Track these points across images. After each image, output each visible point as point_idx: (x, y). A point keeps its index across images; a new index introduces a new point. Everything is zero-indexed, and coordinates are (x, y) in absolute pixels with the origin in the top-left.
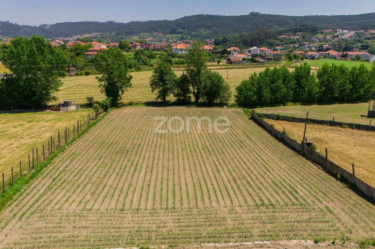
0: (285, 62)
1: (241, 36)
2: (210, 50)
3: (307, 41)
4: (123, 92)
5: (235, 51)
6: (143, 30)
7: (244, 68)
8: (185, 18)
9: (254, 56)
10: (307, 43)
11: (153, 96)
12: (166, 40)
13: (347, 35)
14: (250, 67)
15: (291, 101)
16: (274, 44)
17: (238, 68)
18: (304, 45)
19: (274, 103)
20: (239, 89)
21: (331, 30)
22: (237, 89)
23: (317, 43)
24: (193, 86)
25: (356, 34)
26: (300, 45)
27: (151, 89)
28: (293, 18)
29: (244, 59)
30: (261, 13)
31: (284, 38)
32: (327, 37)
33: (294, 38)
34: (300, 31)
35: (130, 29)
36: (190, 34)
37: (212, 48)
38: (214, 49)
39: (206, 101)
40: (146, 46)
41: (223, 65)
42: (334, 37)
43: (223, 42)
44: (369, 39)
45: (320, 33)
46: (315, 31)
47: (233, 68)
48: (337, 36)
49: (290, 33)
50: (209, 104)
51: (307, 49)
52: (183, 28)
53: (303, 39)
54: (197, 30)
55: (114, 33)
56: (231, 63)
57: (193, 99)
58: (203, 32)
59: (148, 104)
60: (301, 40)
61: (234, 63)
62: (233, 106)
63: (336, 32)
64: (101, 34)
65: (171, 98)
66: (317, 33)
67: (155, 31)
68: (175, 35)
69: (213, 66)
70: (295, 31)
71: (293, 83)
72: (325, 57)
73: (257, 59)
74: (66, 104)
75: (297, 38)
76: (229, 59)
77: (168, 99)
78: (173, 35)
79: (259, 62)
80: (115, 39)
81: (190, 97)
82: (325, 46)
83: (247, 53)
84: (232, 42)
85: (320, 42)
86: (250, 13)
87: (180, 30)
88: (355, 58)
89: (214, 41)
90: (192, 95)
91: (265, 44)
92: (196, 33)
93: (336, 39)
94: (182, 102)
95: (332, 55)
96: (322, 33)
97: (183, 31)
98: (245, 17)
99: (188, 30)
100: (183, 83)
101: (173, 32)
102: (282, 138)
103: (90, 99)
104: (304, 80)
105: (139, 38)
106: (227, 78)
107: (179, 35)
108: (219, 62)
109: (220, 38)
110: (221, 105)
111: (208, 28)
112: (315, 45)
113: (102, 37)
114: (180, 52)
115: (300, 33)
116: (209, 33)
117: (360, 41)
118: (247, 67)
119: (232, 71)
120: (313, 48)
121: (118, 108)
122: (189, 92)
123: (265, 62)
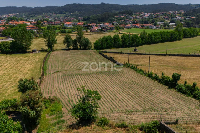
0: (115, 31)
1: (97, 16)
2: (82, 25)
3: (128, 19)
4: (54, 46)
5: (94, 26)
6: (44, 12)
7: (98, 34)
8: (67, 5)
9: (102, 28)
10: (128, 20)
11: (65, 47)
12: (57, 17)
13: (146, 15)
14: (100, 33)
16: (112, 20)
17: (95, 34)
18: (126, 20)
20: (95, 44)
21: (139, 13)
22: (94, 43)
23: (132, 20)
24: (79, 43)
25: (150, 15)
26: (125, 21)
27: (63, 44)
28: (122, 6)
29: (97, 30)
30: (106, 3)
31: (117, 17)
32: (137, 17)
33: (122, 17)
34: (125, 14)
35: (36, 11)
36: (70, 14)
37: (83, 24)
38: (84, 24)
40: (50, 23)
41: (89, 33)
42: (140, 16)
43: (88, 19)
44: (155, 17)
45: (134, 14)
46: (132, 13)
48: (142, 16)
49: (120, 15)
50: (85, 49)
51: (128, 23)
52: (66, 11)
53: (126, 17)
54: (74, 12)
55: (27, 13)
56: (92, 32)
57: (79, 47)
58: (77, 13)
59: (63, 50)
60: (125, 18)
61: (94, 32)
62: (93, 49)
63: (142, 14)
64: (20, 14)
66: (133, 14)
67: (51, 12)
68: (62, 15)
69: (85, 33)
70: (123, 13)
72: (134, 27)
73: (103, 29)
74: (35, 51)
75: (124, 17)
76: (91, 30)
77: (70, 48)
78: (61, 14)
79: (104, 31)
80: (28, 17)
82: (136, 21)
83: (99, 27)
84: (92, 19)
85: (134, 19)
86: (101, 3)
87: (64, 12)
88: (147, 27)
89: (84, 19)
91: (108, 20)
92: (73, 13)
93: (141, 17)
94: (75, 48)
95: (137, 26)
96: (135, 14)
97: (66, 12)
98: (98, 5)
99: (69, 12)
100: (75, 42)
101: (61, 13)
102: (106, 57)
105: (42, 16)
106: (91, 39)
107: (64, 15)
108: (87, 31)
109: (86, 17)
110: (89, 49)
111: (80, 11)
112: (131, 20)
113: (20, 15)
114: (68, 26)
115: (125, 15)
116: (81, 14)
117: (151, 19)
118: (99, 34)
119: (93, 35)
120: (131, 22)
121: (53, 51)
122: (77, 45)
123: (107, 31)
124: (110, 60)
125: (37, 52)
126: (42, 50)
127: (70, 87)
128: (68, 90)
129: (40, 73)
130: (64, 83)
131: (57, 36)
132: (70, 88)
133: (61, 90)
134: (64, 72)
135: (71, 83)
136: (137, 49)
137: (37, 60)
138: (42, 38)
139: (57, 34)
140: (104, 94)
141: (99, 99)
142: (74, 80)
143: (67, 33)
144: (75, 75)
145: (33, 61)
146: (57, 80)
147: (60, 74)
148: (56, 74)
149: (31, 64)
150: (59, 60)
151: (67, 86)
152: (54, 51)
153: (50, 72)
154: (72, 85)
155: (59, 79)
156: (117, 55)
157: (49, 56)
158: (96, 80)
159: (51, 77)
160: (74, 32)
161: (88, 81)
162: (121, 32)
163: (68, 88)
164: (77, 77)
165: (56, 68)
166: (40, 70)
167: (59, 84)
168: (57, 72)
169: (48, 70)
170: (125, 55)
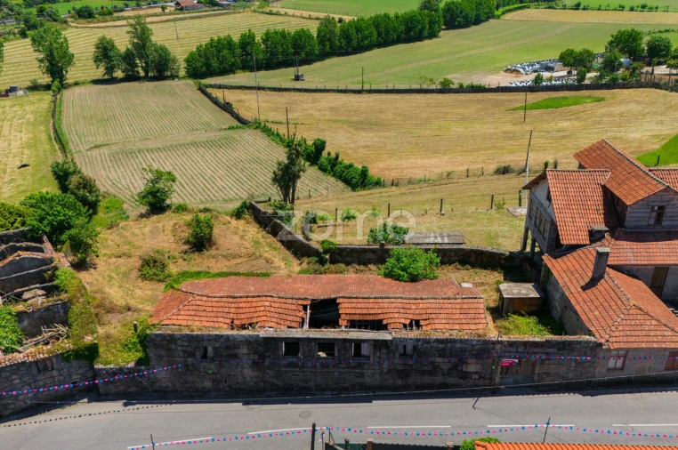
0: (258, 4)
4: (67, 72)
7: (200, 17)
11: (100, 73)
14: (209, 16)
15: (240, 69)
19: (223, 72)
22: (185, 60)
24: (140, 60)
27: (94, 67)
29: (199, 2)
39: (156, 74)
41: (171, 14)
47: (185, 19)
50: (160, 77)
56: (182, 9)
57: (142, 74)
59: (96, 82)
61: (186, 9)
62: (183, 78)
65: (119, 74)
69: (156, 15)
71: (238, 51)
74: (13, 90)
76: (178, 3)
77: (115, 75)
79: (222, 6)
81: (138, 72)
90: (140, 69)
94: (131, 77)
100: (128, 58)
103: (34, 82)
104: (249, 47)
106: (177, 39)
108: (163, 8)
110: (173, 77)
121: (66, 88)
122: (137, 66)
123: (229, 5)
124: (225, 110)
125: (21, 93)
126: (35, 88)
127: (130, 174)
128: (128, 180)
129: (55, 151)
130: (117, 169)
131: (66, 29)
132: (131, 177)
133: (114, 181)
134: (113, 147)
135: (132, 169)
136: (302, 75)
137: (31, 117)
138: (17, 39)
139: (65, 22)
140: (194, 182)
141: (174, 181)
142: (138, 162)
143: (97, 16)
144: (139, 152)
145: (21, 121)
146: (100, 164)
147: (105, 151)
148: (95, 153)
149: (19, 129)
150: (91, 117)
151: (125, 174)
152: (69, 86)
153: (78, 149)
154: (134, 173)
155: (105, 163)
156: (246, 94)
157: (60, 104)
158: (184, 159)
159: (86, 159)
160: (122, 10)
161: (167, 162)
162: (275, 10)
163: (127, 177)
164: (143, 156)
165: (90, 138)
166: (52, 146)
167: (108, 170)
168: (96, 147)
169: (71, 143)
170: (269, 92)
